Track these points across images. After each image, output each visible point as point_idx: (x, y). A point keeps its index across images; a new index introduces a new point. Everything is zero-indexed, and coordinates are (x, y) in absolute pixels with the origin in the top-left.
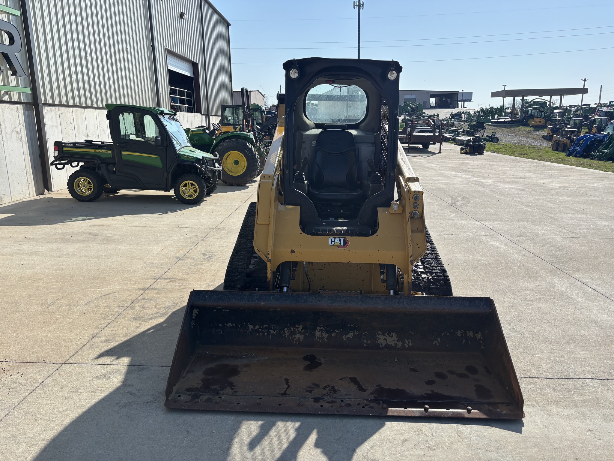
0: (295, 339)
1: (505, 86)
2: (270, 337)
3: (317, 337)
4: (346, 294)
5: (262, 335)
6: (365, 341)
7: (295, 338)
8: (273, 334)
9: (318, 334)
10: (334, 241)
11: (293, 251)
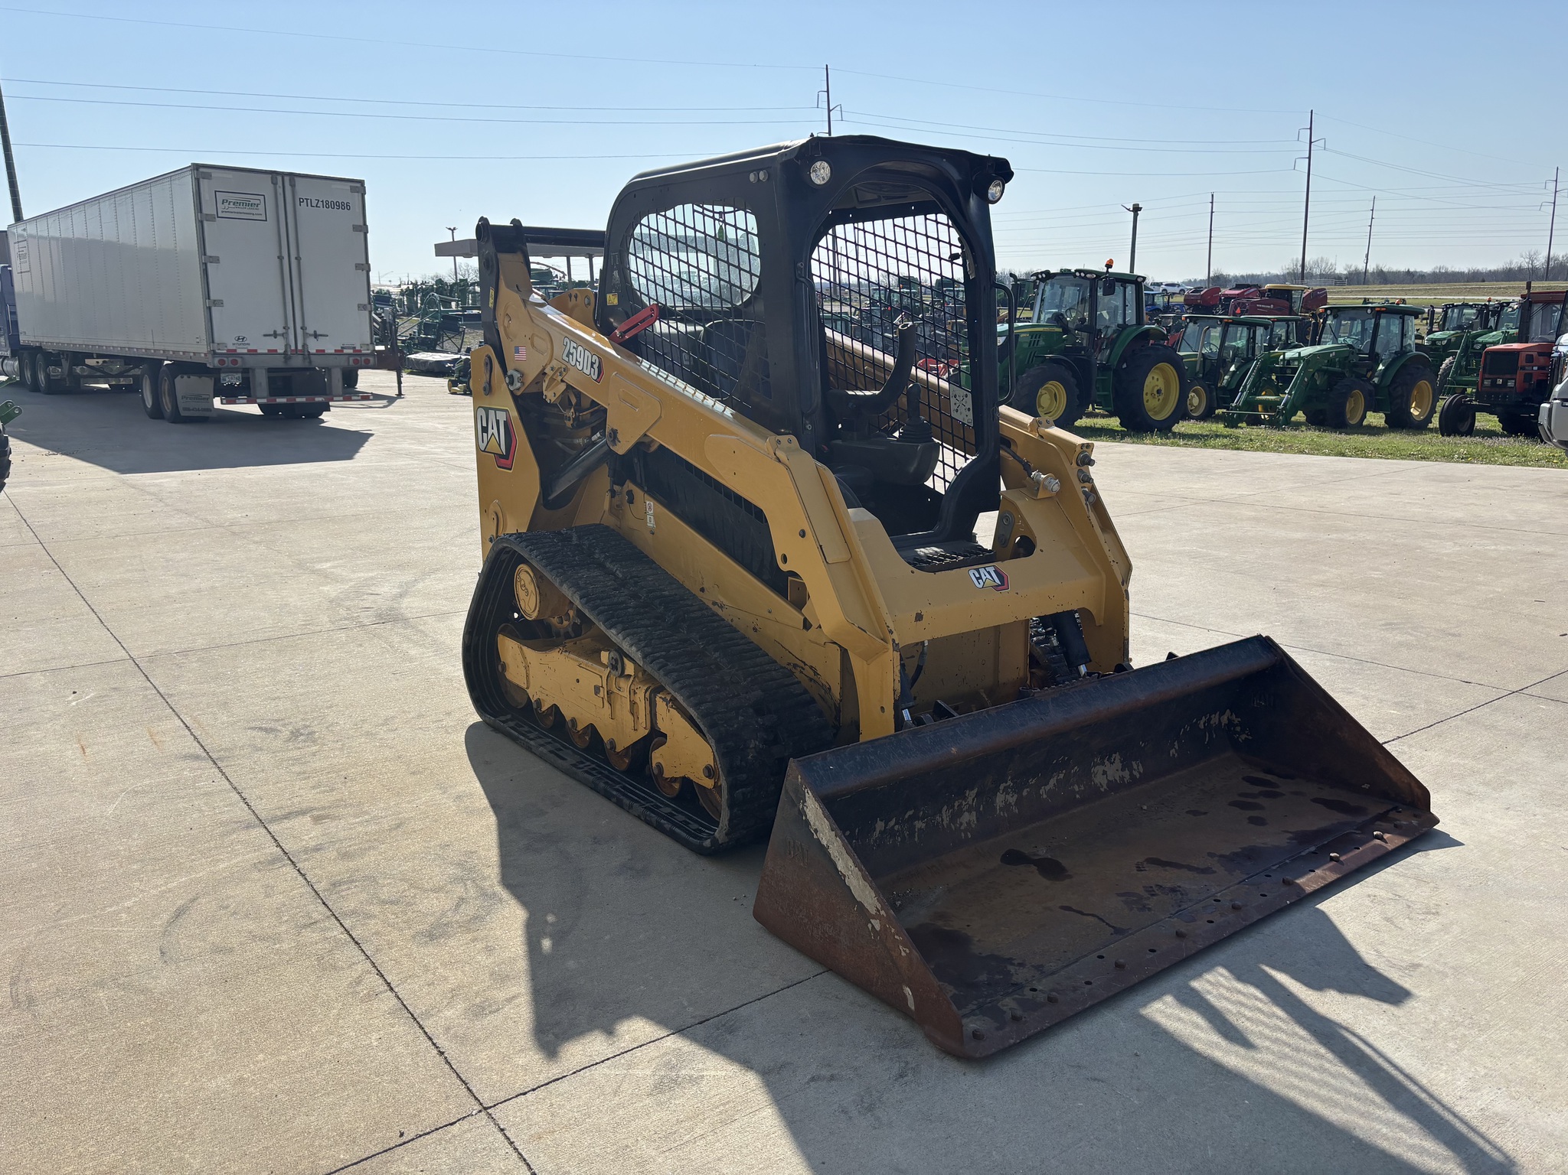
0: (962, 828)
1: (453, 230)
2: (916, 839)
3: (998, 808)
4: (1077, 687)
5: (900, 839)
6: (1076, 788)
7: (961, 824)
8: (920, 829)
9: (1000, 799)
10: (981, 578)
11: (919, 617)
